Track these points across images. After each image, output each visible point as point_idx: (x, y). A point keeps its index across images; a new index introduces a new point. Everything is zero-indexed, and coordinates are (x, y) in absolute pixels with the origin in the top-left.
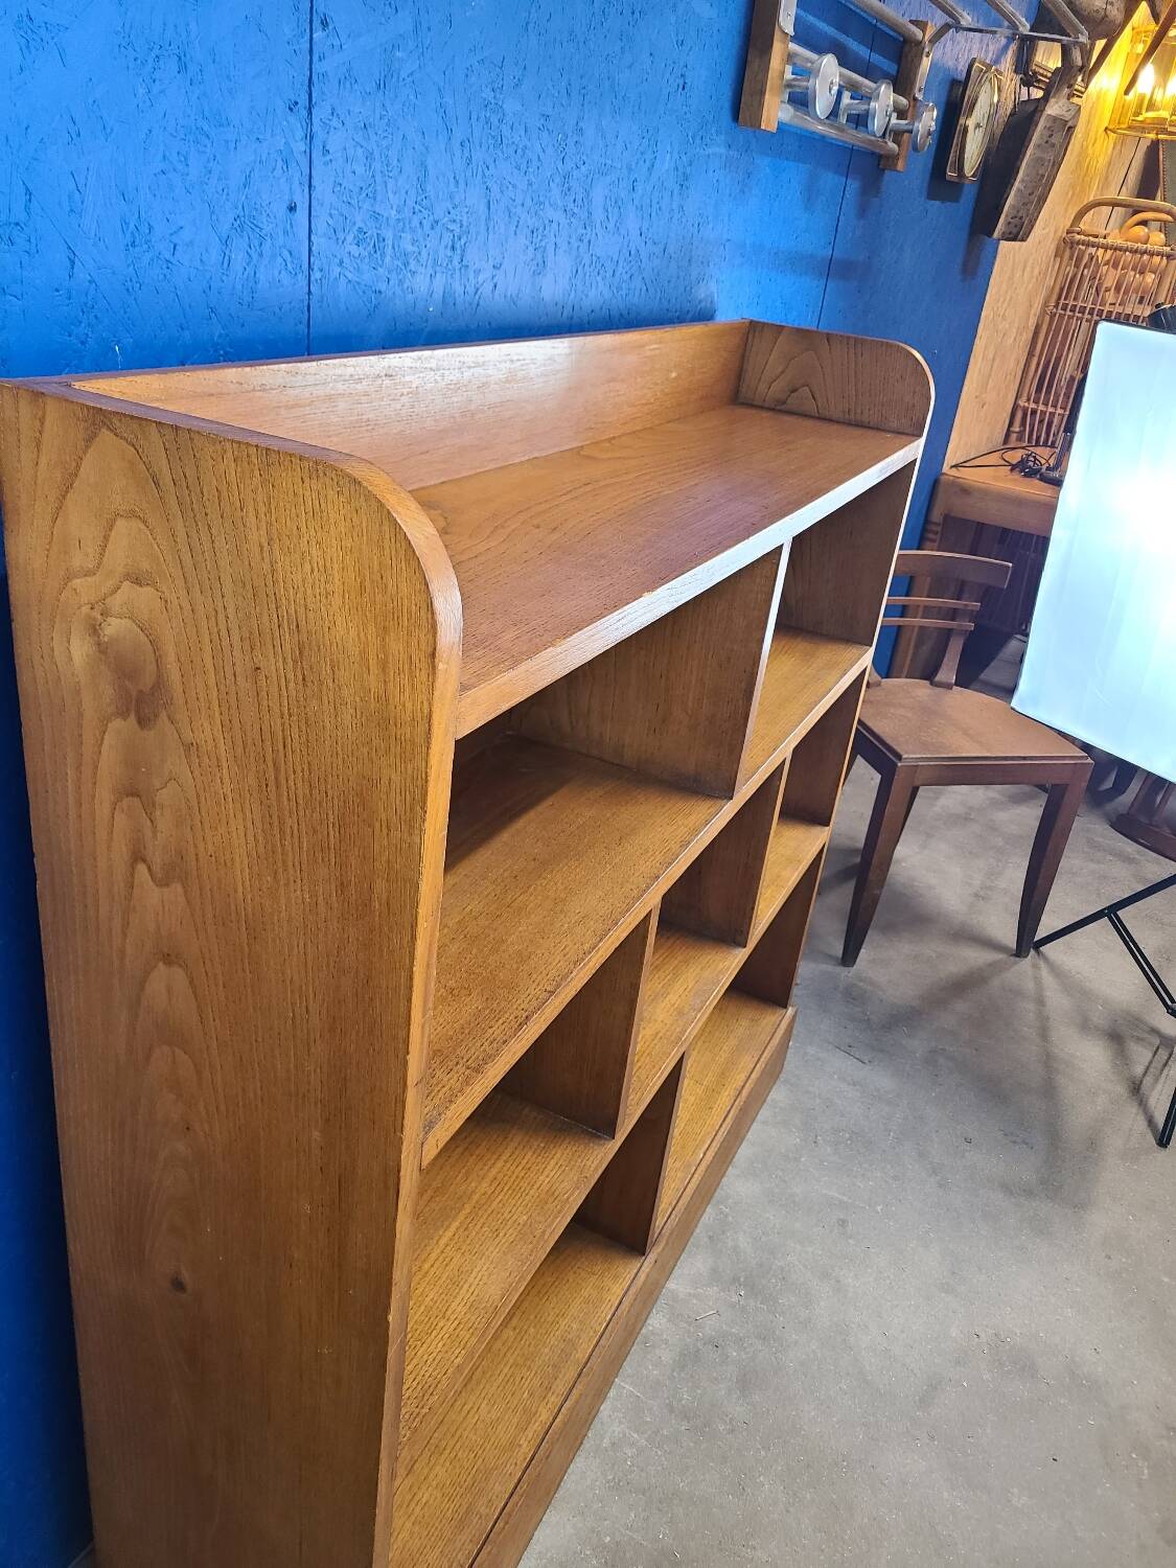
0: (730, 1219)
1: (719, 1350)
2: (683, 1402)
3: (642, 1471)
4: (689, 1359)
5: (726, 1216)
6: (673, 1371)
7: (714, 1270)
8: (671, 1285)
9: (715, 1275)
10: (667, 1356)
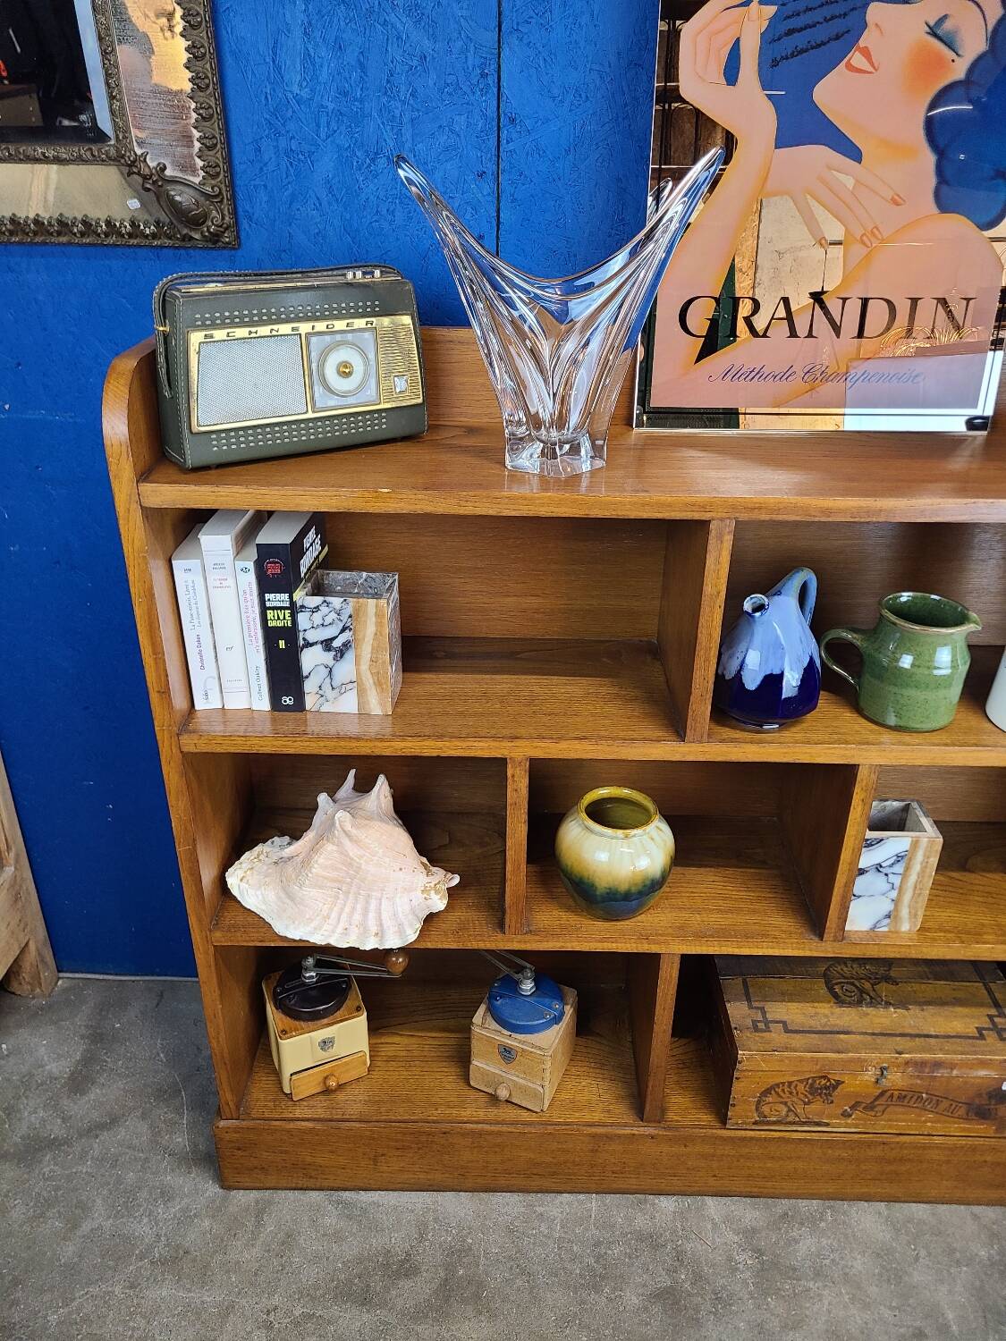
0: (823, 1224)
1: (677, 1263)
2: (610, 1252)
3: (534, 1244)
4: (651, 1241)
5: (821, 1220)
6: (631, 1233)
7: (754, 1231)
8: (709, 1201)
9: (751, 1233)
10: (641, 1222)
